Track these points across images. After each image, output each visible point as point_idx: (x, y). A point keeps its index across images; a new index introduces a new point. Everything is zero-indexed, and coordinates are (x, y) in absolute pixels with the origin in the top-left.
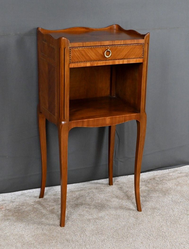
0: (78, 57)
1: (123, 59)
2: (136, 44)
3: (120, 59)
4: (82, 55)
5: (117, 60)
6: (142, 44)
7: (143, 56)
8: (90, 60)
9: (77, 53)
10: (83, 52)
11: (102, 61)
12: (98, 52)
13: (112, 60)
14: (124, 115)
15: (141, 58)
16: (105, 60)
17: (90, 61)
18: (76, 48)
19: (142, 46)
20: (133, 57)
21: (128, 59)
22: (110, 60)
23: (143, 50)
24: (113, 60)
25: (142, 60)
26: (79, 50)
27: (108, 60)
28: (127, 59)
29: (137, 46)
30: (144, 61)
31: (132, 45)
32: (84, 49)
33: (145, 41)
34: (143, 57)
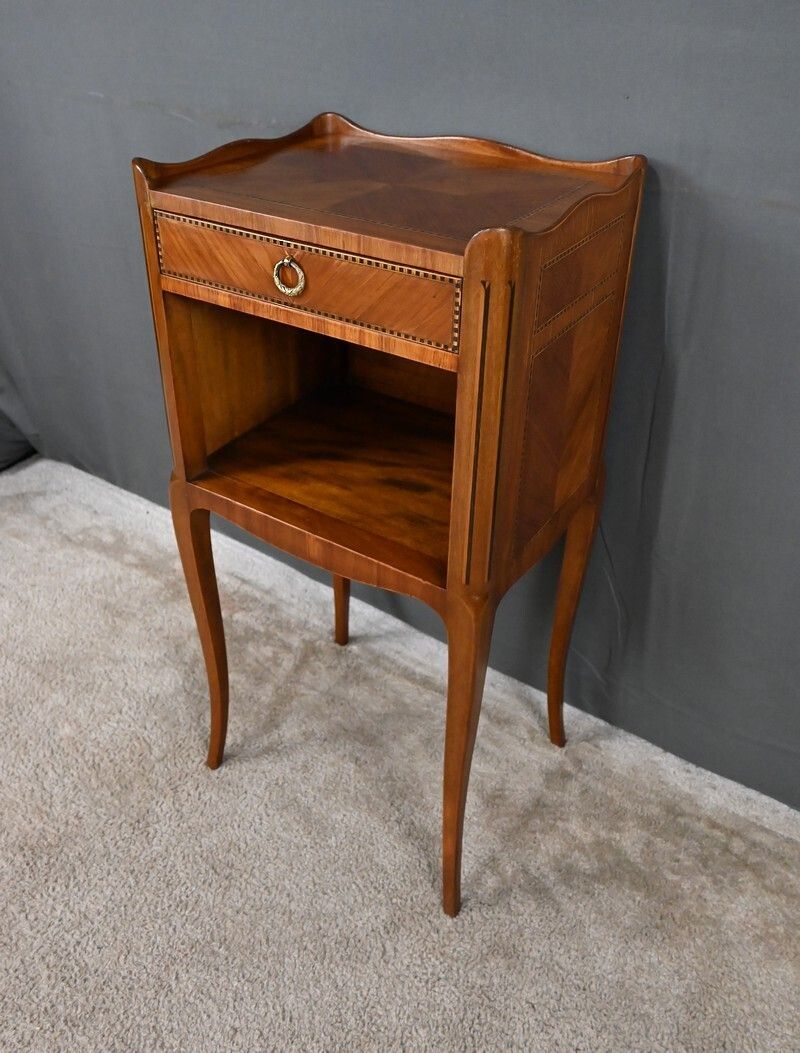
0: (183, 255)
1: (362, 325)
2: (422, 272)
3: (347, 321)
4: (199, 253)
5: (333, 317)
6: (451, 281)
7: (455, 339)
8: (230, 286)
9: (180, 239)
10: (199, 241)
11: (273, 300)
12: (256, 261)
13: (312, 311)
14: (376, 561)
15: (446, 347)
16: (286, 304)
17: (229, 289)
18: (173, 218)
19: (449, 285)
20: (407, 333)
21: (384, 330)
22: (306, 310)
23: (456, 313)
24: (319, 313)
25: (454, 362)
26: (184, 228)
27: (299, 307)
28: (377, 329)
29: (425, 283)
30: (458, 366)
31: (398, 267)
32: (201, 230)
33: (469, 267)
34: (455, 348)
